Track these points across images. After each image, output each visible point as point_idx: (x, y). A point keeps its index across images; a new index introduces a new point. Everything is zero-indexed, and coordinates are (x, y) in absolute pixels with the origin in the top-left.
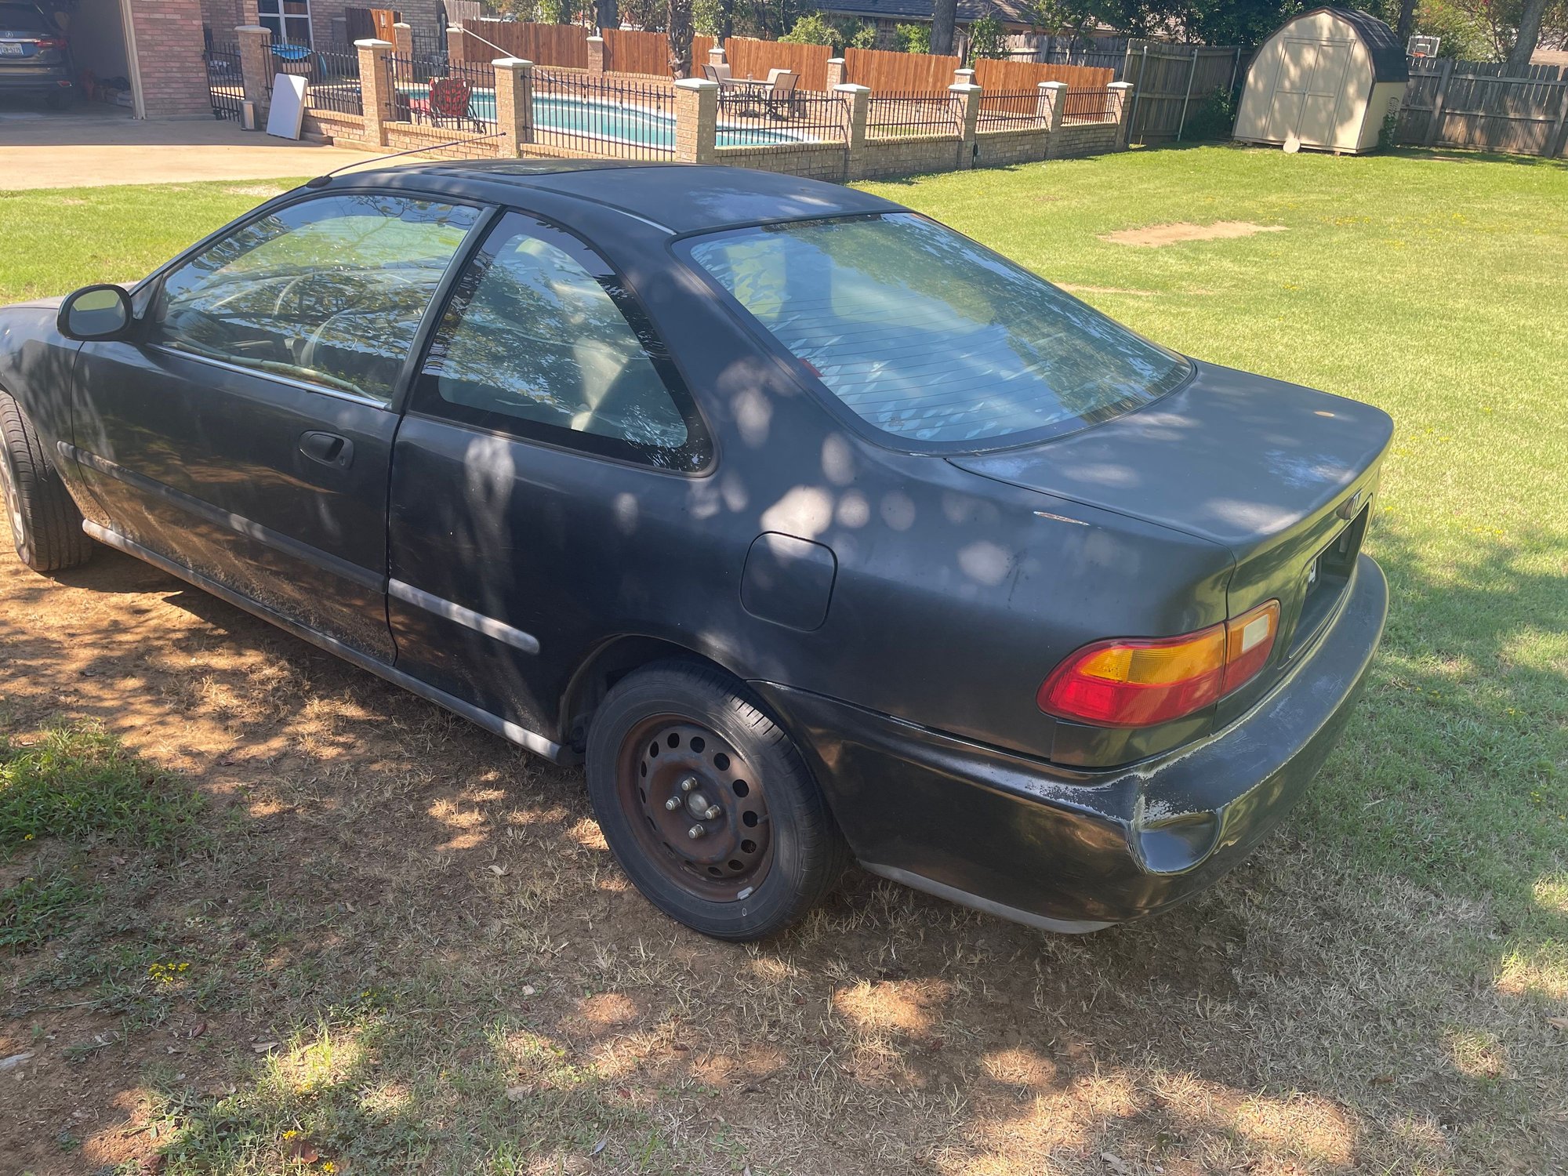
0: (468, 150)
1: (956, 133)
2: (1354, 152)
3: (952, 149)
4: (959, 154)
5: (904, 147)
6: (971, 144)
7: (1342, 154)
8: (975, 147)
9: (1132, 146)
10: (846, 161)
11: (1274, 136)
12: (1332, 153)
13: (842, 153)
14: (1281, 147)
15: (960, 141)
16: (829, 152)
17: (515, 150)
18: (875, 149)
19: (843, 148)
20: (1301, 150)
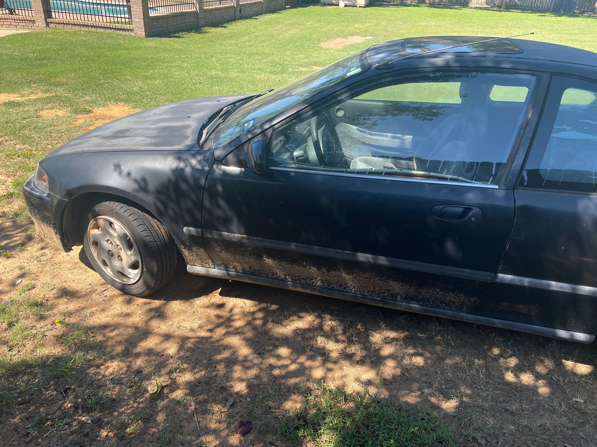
0: (9, 23)
1: (233, 4)
2: (364, 6)
3: (232, 11)
4: (235, 13)
5: (216, 11)
6: (239, 9)
7: (360, 7)
8: (240, 10)
9: (287, 7)
10: (198, 18)
11: (335, 1)
12: (356, 6)
13: (196, 15)
14: (338, 5)
15: (235, 7)
16: (191, 15)
17: (44, 22)
18: (207, 13)
19: (195, 13)
20: (345, 6)
